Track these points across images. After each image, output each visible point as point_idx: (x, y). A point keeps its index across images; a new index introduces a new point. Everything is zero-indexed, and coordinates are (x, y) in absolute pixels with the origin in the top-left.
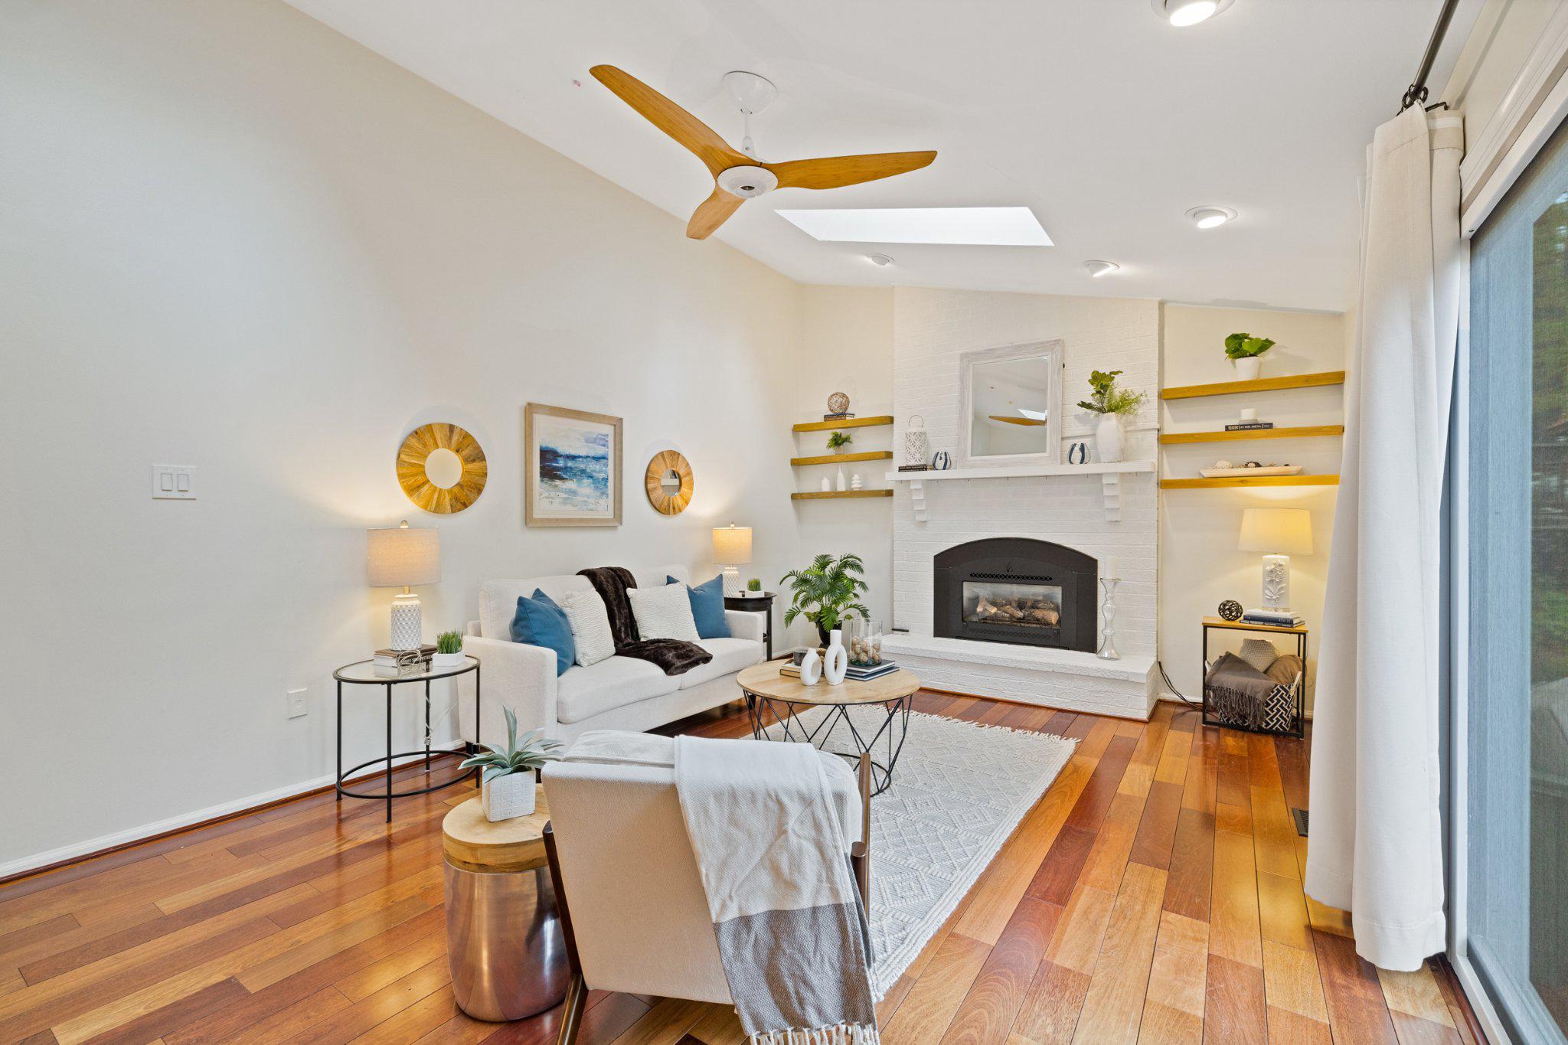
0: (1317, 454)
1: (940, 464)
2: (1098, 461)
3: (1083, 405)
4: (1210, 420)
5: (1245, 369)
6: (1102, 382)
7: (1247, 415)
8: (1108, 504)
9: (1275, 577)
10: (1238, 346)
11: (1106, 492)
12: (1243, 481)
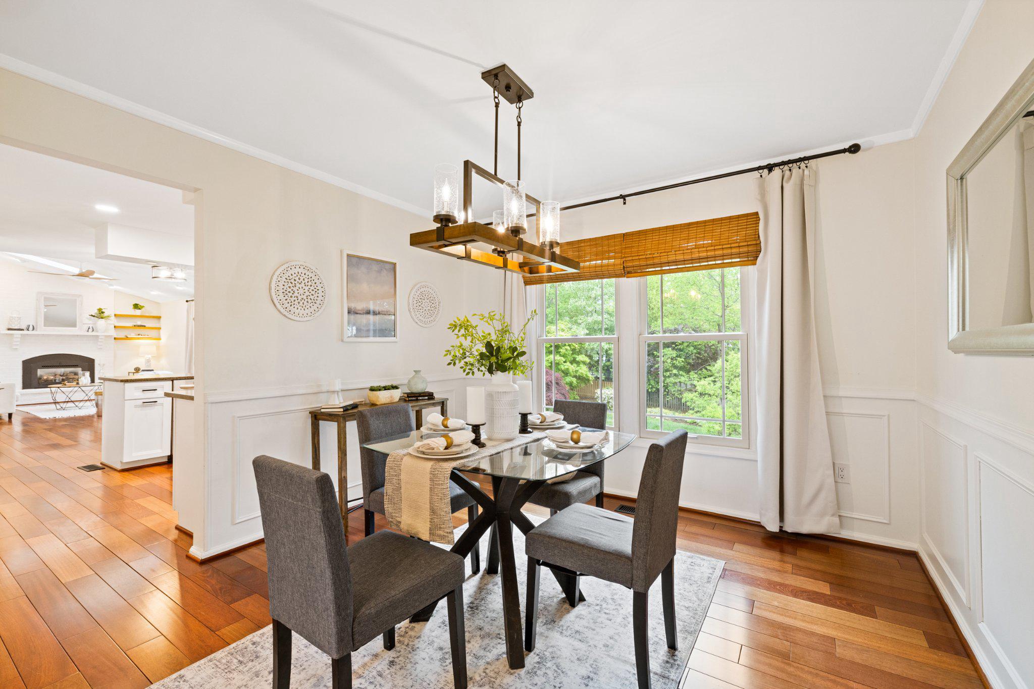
0: (153, 333)
1: (31, 328)
2: (97, 332)
3: (92, 315)
4: (129, 323)
5: (138, 312)
6: (101, 312)
7: (139, 323)
8: (99, 344)
9: (148, 361)
10: (136, 306)
11: (100, 340)
12: (138, 339)
